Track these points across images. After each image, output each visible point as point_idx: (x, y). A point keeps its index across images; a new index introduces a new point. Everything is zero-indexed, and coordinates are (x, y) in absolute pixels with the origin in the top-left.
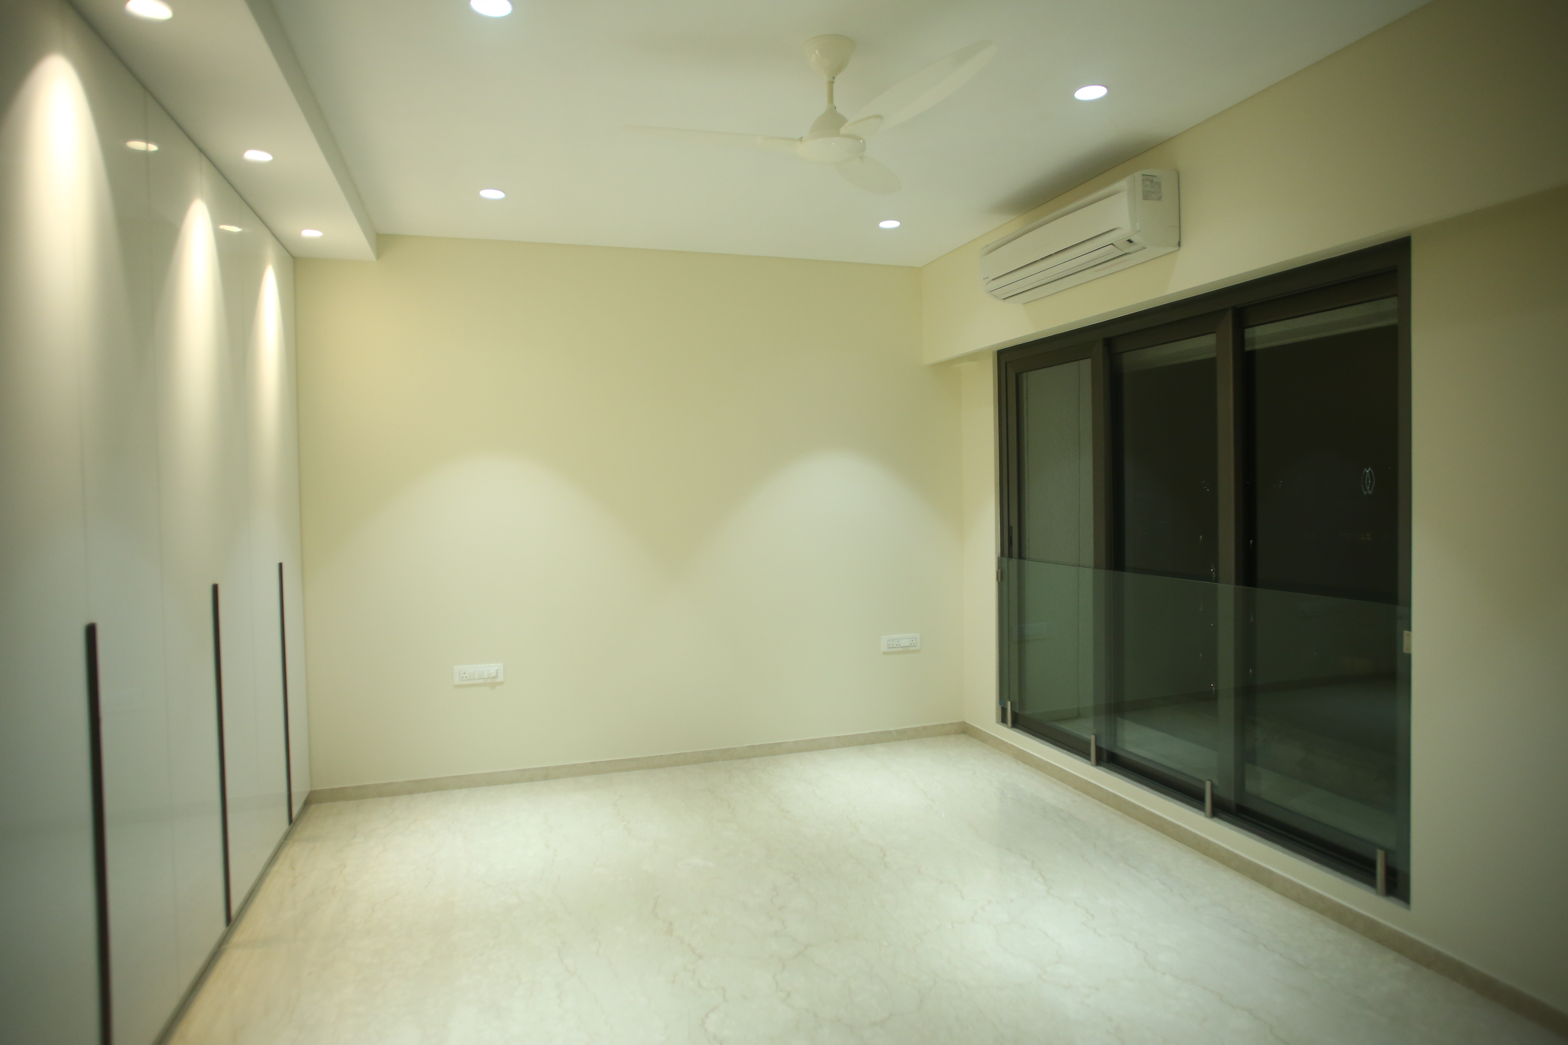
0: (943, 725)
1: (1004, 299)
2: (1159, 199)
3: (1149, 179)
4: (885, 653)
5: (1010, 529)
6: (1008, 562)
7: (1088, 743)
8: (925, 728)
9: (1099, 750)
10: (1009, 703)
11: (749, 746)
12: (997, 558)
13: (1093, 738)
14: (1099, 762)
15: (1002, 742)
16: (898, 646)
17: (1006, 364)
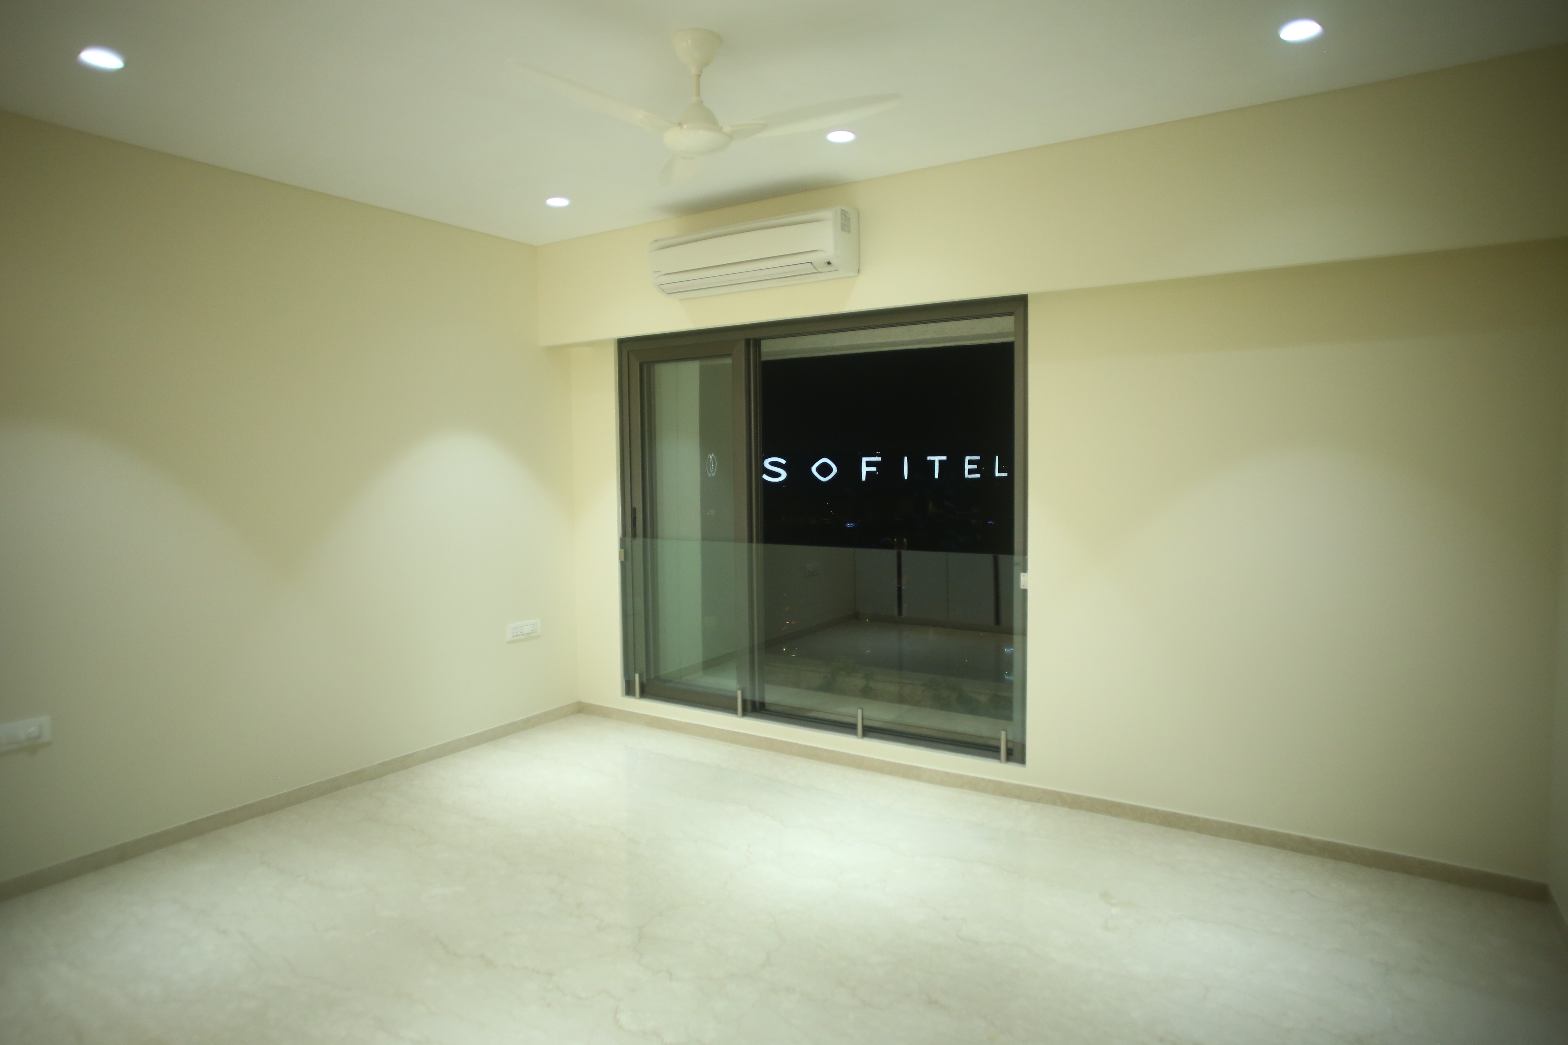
0: (562, 708)
1: (668, 294)
2: (849, 231)
3: (844, 214)
4: (510, 642)
5: (634, 511)
6: (632, 542)
7: (736, 698)
8: (546, 713)
9: (744, 702)
10: (637, 676)
11: (379, 764)
12: (619, 539)
13: (739, 693)
14: (745, 713)
15: (632, 713)
16: (522, 633)
17: (628, 352)
